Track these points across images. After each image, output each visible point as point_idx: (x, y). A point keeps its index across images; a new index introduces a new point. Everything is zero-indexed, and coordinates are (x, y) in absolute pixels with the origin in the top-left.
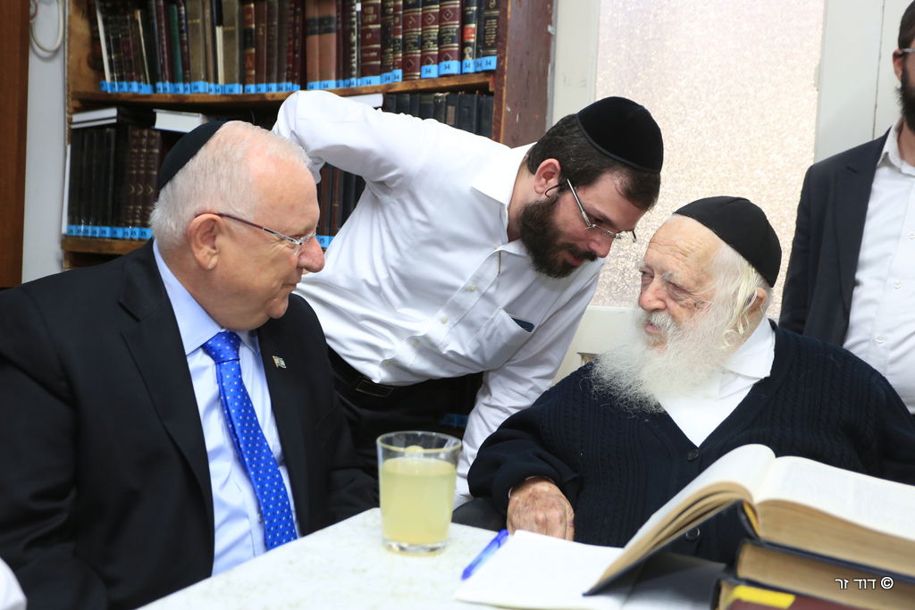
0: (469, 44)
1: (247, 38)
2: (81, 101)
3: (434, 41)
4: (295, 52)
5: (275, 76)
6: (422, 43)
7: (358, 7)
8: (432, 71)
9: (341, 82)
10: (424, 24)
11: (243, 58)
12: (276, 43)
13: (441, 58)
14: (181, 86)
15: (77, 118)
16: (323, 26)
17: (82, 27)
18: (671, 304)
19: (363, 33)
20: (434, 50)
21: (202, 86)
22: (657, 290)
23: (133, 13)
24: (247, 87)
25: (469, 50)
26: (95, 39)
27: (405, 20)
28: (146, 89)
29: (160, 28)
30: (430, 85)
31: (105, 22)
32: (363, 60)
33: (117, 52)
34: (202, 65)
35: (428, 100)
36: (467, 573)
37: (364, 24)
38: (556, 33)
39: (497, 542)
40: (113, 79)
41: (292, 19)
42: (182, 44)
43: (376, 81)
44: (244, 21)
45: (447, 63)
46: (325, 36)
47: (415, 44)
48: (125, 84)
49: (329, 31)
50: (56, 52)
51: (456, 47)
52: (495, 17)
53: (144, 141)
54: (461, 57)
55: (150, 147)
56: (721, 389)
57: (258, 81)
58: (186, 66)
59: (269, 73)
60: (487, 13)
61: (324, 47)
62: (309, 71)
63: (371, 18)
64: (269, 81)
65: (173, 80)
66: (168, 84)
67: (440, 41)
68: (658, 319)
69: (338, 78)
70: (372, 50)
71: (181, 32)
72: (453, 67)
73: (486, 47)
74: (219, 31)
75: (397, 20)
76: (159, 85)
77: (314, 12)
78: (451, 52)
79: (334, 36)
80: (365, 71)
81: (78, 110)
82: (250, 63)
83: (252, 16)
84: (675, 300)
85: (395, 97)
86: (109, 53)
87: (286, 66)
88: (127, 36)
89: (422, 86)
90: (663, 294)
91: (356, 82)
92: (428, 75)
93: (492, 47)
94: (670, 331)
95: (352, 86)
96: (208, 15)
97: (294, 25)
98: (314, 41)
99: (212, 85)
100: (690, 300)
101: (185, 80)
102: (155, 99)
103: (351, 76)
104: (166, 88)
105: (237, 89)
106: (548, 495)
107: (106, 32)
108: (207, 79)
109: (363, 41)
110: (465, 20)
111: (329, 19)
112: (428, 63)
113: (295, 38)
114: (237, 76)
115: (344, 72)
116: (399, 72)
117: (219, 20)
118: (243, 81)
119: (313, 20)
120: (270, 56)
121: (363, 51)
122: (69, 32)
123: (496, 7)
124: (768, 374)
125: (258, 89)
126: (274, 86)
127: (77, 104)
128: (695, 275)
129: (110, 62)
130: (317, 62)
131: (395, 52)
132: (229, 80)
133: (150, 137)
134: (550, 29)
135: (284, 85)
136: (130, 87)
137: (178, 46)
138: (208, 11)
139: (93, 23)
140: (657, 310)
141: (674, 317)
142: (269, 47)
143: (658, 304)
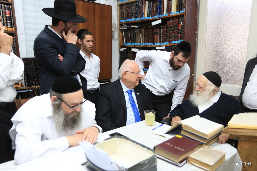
0: (179, 38)
1: (145, 35)
2: (121, 46)
3: (173, 37)
4: (152, 38)
5: (150, 42)
6: (172, 37)
7: (162, 30)
8: (173, 42)
9: (160, 43)
10: (172, 34)
11: (145, 39)
12: (150, 36)
13: (175, 40)
14: (135, 44)
15: (120, 49)
16: (157, 33)
17: (121, 34)
18: (200, 90)
19: (163, 35)
20: (174, 39)
21: (138, 44)
22: (198, 87)
23: (128, 31)
24: (145, 44)
25: (179, 39)
26: (123, 36)
27: (169, 33)
28: (130, 44)
29: (132, 34)
30: (173, 45)
31: (124, 33)
32: (163, 40)
33: (126, 38)
34: (138, 40)
35: (172, 47)
36: (153, 130)
37: (163, 33)
38: (198, 32)
39: (161, 126)
40: (125, 43)
41: (152, 32)
42: (136, 37)
43: (165, 43)
44: (145, 33)
45: (175, 41)
46: (157, 35)
47: (171, 38)
48: (127, 43)
49: (158, 34)
50: (117, 39)
51: (177, 38)
52: (183, 33)
53: (130, 53)
54: (178, 40)
55: (131, 54)
56: (208, 104)
57: (147, 43)
58: (136, 41)
59: (149, 41)
60: (182, 33)
61: (157, 37)
62: (155, 41)
63: (164, 32)
64: (149, 43)
65: (134, 43)
66: (133, 43)
67: (174, 37)
68: (198, 92)
69: (159, 43)
70: (164, 38)
71: (135, 35)
72: (177, 42)
73: (181, 39)
74: (141, 34)
75: (168, 33)
76: (132, 44)
77: (155, 31)
78: (176, 39)
79: (158, 35)
80: (163, 42)
81: (121, 48)
82: (146, 40)
83: (146, 32)
84: (201, 89)
85: (167, 47)
86: (125, 38)
87: (151, 40)
88: (127, 35)
89: (172, 45)
90: (199, 88)
91: (162, 44)
92: (173, 43)
93: (183, 38)
94: (200, 94)
95: (161, 44)
96: (139, 32)
97: (152, 33)
98: (155, 36)
99: (140, 44)
100: (203, 89)
101: (136, 43)
102: (132, 46)
103: (161, 42)
104: (133, 44)
105: (144, 44)
106: (178, 118)
107: (124, 35)
108: (139, 43)
109: (163, 36)
110: (179, 33)
111: (158, 32)
112: (173, 41)
113: (152, 35)
114: (144, 42)
115: (160, 42)
116: (168, 42)
117: (141, 33)
118: (145, 43)
119: (155, 32)
120: (149, 39)
121: (163, 38)
122: (119, 35)
123: (183, 32)
124: (216, 102)
125: (147, 44)
126: (149, 44)
127: (120, 47)
128: (204, 86)
129: (125, 40)
130: (156, 40)
131: (167, 39)
132: (142, 43)
133: (131, 52)
134: (196, 32)
135: (151, 44)
136: (128, 44)
137: (135, 37)
138: (139, 31)
139: (123, 33)
140: (198, 90)
141: (200, 92)
142: (149, 37)
143: (198, 89)
